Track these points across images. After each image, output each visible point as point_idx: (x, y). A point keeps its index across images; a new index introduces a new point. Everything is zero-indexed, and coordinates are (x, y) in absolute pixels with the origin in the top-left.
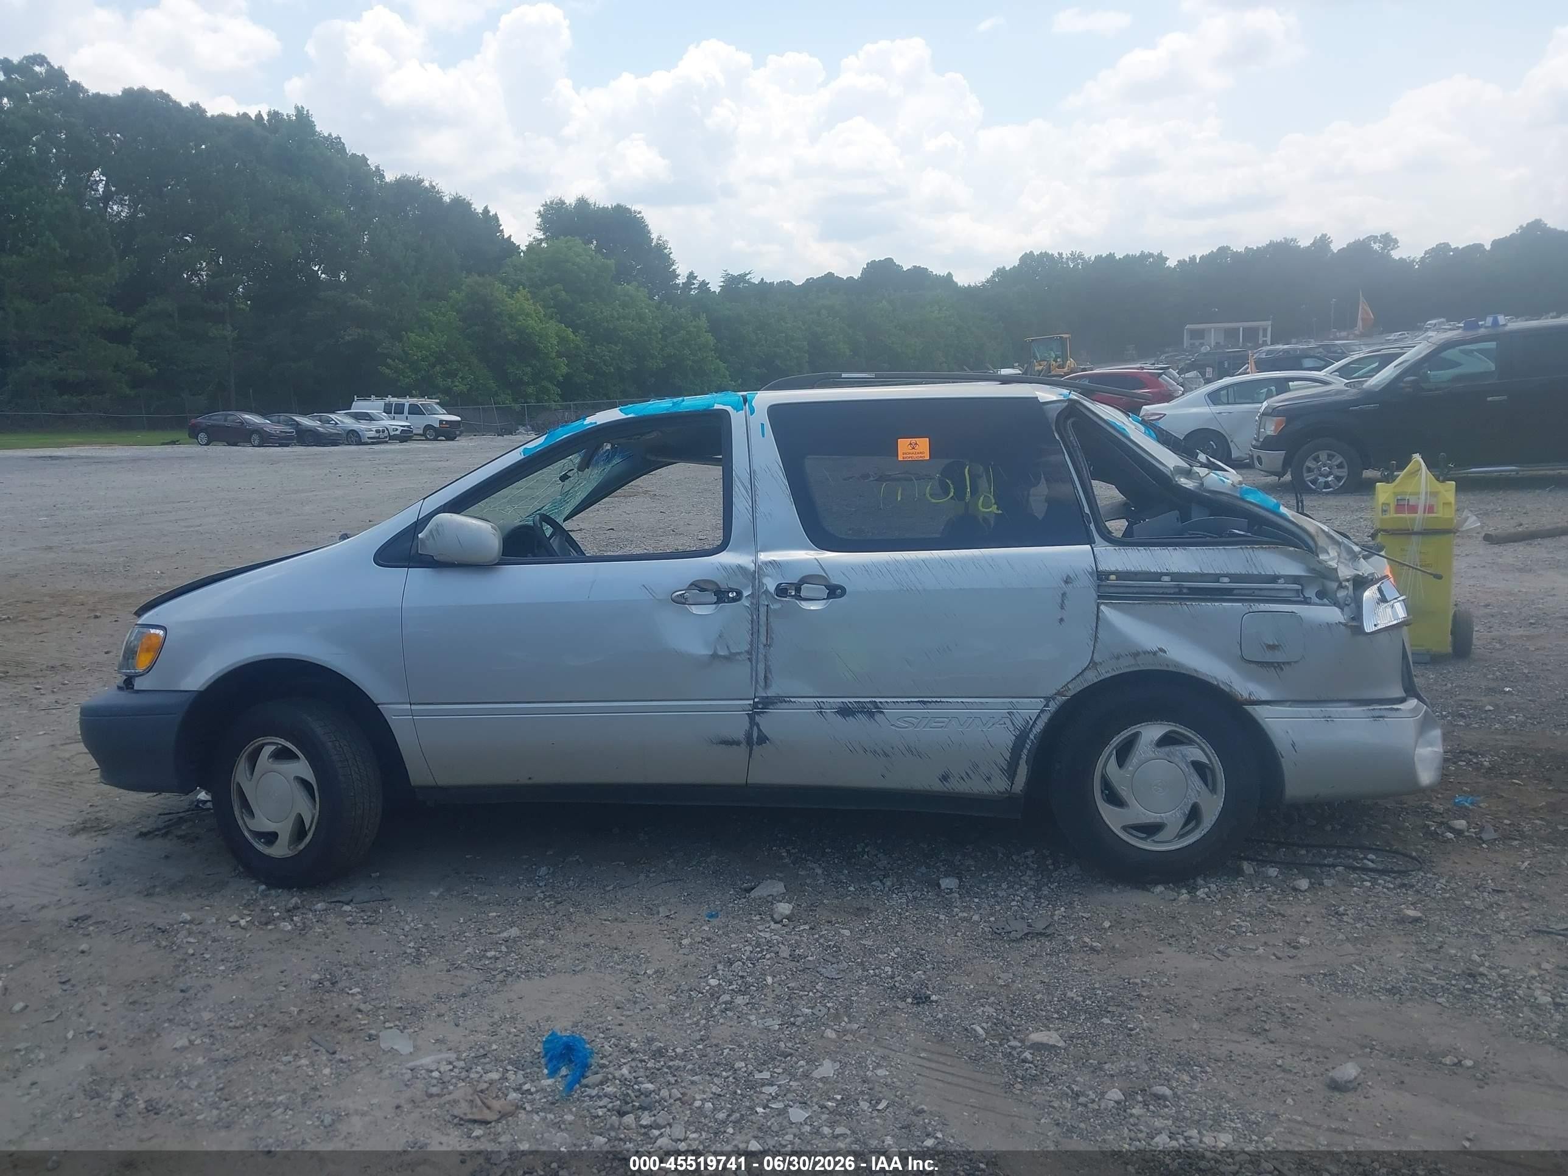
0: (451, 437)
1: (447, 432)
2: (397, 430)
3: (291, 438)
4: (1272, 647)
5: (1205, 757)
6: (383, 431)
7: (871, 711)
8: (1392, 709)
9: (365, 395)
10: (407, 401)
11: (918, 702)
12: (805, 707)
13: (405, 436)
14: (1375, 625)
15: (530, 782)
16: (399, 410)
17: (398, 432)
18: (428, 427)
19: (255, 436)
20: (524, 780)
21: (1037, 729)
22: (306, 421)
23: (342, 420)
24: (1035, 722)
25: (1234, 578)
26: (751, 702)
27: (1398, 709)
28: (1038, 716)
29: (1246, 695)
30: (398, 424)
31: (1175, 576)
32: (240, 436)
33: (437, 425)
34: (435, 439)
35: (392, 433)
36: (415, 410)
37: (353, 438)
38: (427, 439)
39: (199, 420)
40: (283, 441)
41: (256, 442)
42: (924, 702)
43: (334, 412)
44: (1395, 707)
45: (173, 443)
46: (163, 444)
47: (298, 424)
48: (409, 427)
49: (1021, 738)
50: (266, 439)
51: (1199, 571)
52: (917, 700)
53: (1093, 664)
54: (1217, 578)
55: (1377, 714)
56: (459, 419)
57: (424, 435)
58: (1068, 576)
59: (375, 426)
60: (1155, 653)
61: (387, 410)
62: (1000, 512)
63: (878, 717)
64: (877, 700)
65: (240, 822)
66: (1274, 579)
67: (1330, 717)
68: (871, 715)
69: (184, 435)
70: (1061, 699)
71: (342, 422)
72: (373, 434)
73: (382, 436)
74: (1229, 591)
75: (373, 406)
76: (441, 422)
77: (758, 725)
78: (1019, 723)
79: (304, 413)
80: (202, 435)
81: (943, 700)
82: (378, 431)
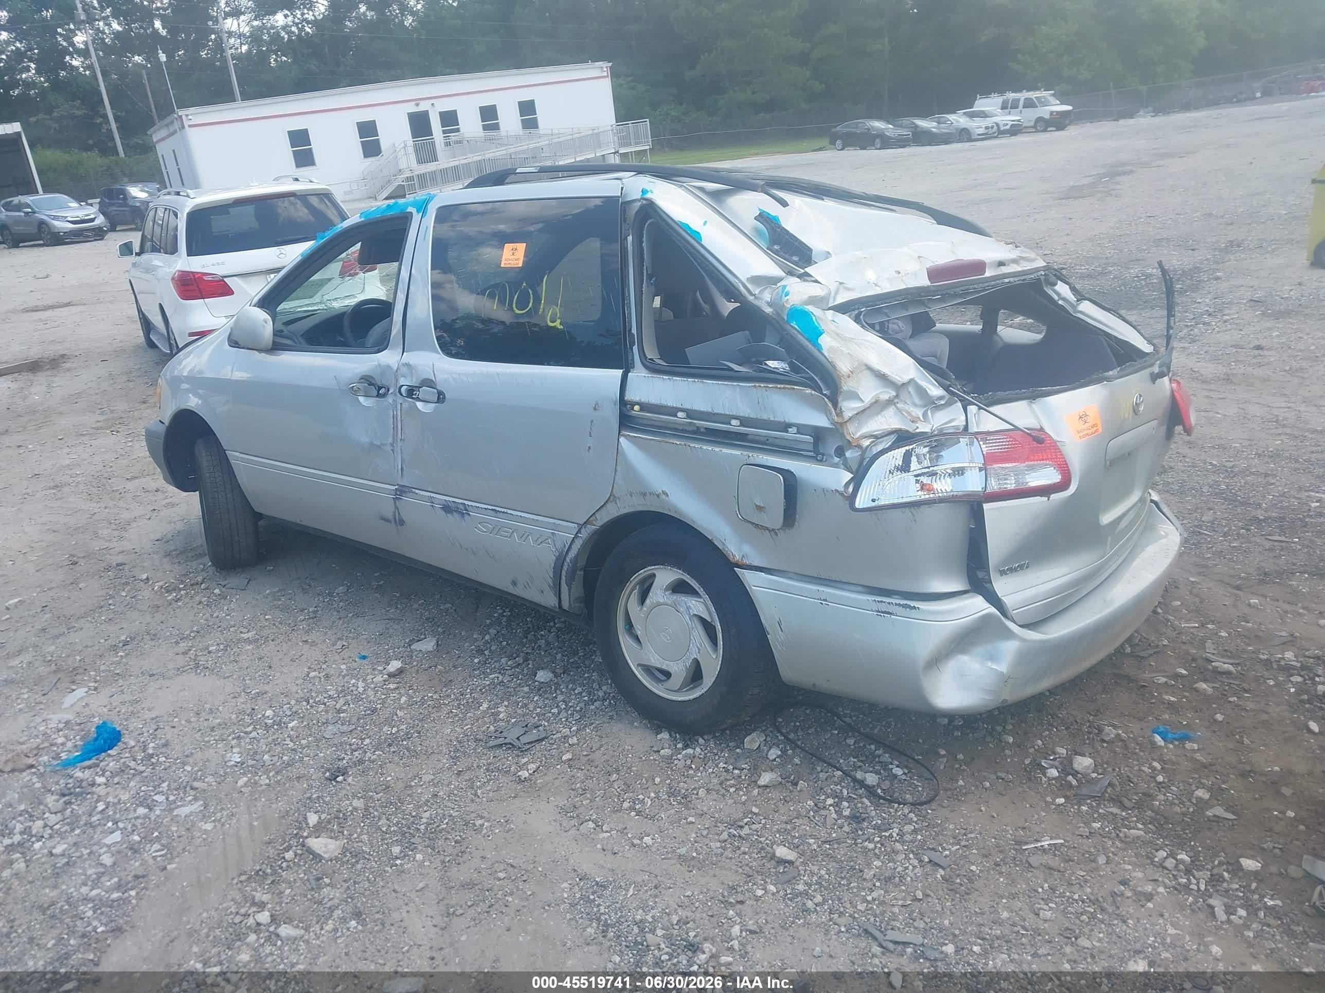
0: (1060, 128)
1: (1058, 122)
2: (1007, 124)
3: (907, 140)
4: (759, 508)
5: (708, 614)
6: (992, 127)
7: (463, 512)
8: (906, 606)
9: (986, 93)
10: (1023, 96)
11: (492, 510)
12: (421, 498)
13: (1015, 130)
14: (873, 501)
16: (1015, 105)
17: (1008, 127)
18: (1039, 120)
19: (878, 141)
21: (572, 554)
22: (922, 123)
23: (958, 119)
24: (571, 545)
25: (744, 422)
26: (392, 487)
27: (914, 608)
28: (573, 541)
29: (738, 557)
30: (1007, 119)
31: (690, 414)
32: (866, 141)
33: (1047, 116)
34: (1045, 130)
35: (1002, 128)
36: (1029, 104)
37: (964, 135)
38: (1037, 131)
39: (838, 128)
40: (901, 143)
41: (879, 146)
42: (496, 511)
43: (953, 112)
44: (912, 604)
45: (821, 149)
46: (813, 151)
47: (916, 126)
48: (1019, 121)
49: (560, 560)
50: (886, 143)
51: (710, 410)
52: (491, 507)
53: (612, 498)
54: (726, 419)
55: (883, 607)
56: (1069, 108)
57: (1035, 127)
58: (597, 404)
59: (989, 122)
60: (658, 496)
61: (1004, 107)
62: (562, 327)
63: (466, 517)
64: (467, 502)
66: (786, 427)
67: (824, 600)
68: (462, 515)
69: (825, 142)
70: (591, 528)
71: (958, 122)
72: (982, 131)
73: (991, 131)
74: (743, 437)
75: (989, 104)
76: (1052, 113)
77: (399, 510)
78: (559, 545)
79: (924, 116)
80: (839, 142)
81: (509, 511)
82: (987, 128)
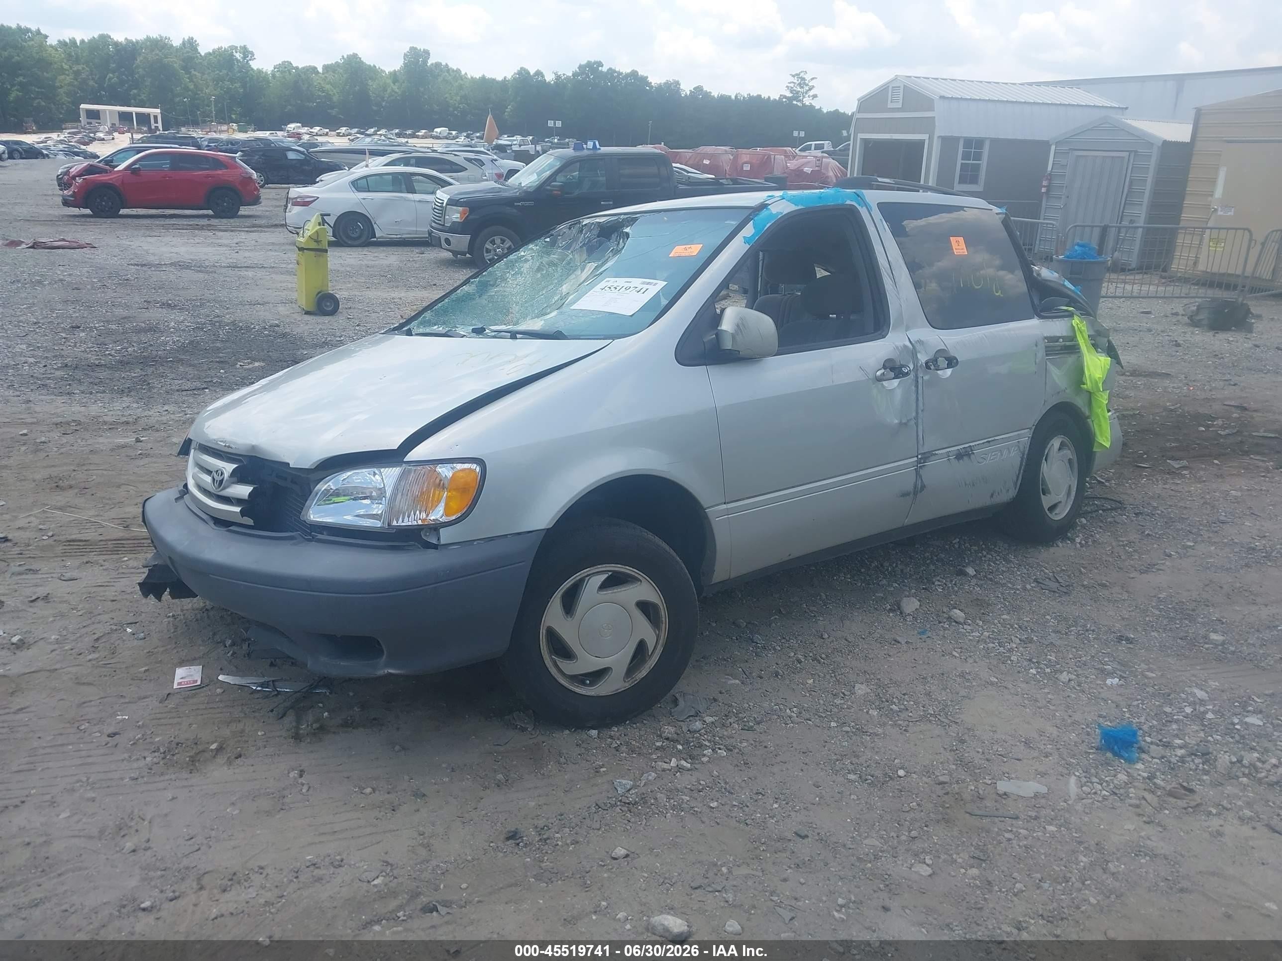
5: (1072, 455)
7: (969, 453)
11: (987, 442)
12: (941, 456)
15: (791, 557)
20: (786, 558)
21: (1027, 451)
24: (1026, 446)
26: (915, 459)
31: (1063, 339)
42: (989, 442)
51: (1069, 335)
52: (985, 441)
58: (1036, 342)
60: (1064, 391)
63: (972, 456)
64: (971, 444)
65: (553, 671)
68: (969, 455)
70: (1034, 428)
77: (921, 477)
78: (1022, 448)
81: (996, 438)
